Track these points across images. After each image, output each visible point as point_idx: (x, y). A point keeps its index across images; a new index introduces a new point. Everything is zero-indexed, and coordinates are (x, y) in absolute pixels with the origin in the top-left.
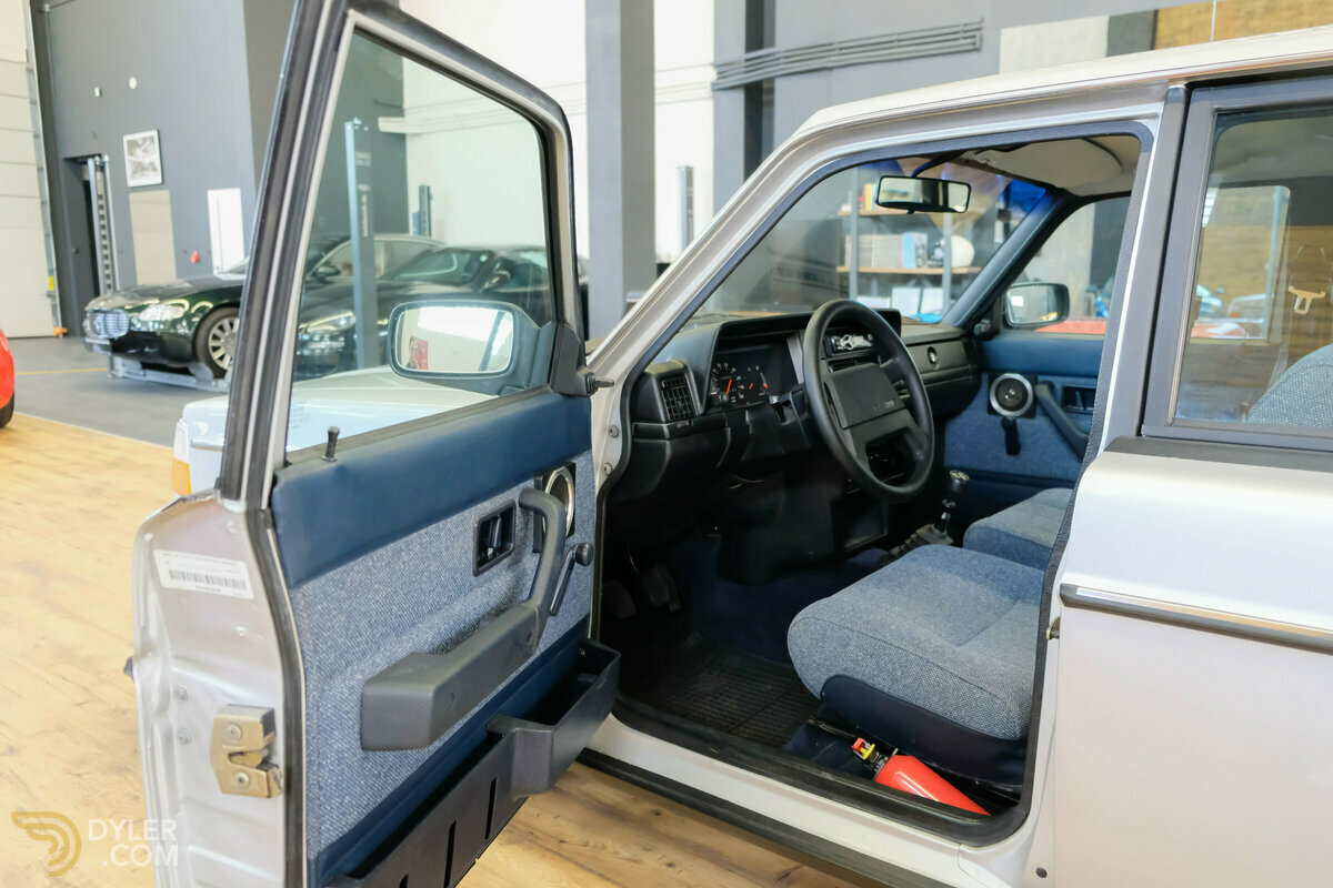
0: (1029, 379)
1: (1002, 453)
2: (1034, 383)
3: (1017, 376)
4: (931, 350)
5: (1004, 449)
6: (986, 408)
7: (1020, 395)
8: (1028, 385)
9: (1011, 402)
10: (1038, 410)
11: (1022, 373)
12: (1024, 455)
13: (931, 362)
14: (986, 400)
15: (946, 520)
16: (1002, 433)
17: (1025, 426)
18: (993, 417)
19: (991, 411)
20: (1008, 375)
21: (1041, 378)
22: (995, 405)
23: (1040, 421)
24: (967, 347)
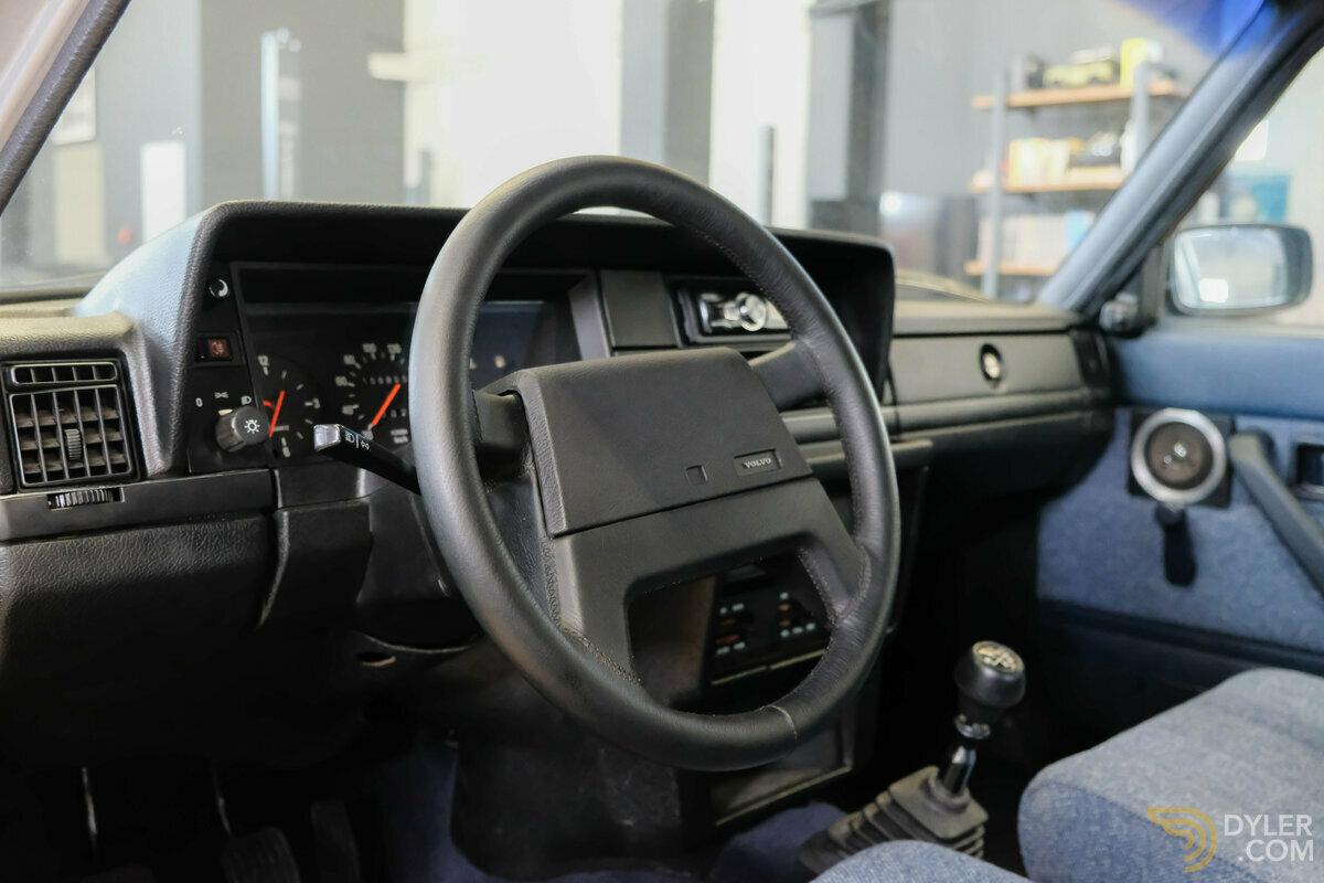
0: (1218, 425)
1: (1157, 579)
2: (1230, 431)
3: (1192, 418)
4: (988, 349)
5: (1160, 571)
6: (1123, 481)
7: (1198, 457)
8: (1215, 439)
9: (1178, 472)
10: (1237, 490)
11: (1206, 410)
12: (1204, 584)
13: (987, 377)
14: (1123, 465)
15: (963, 767)
16: (1156, 537)
17: (1210, 525)
18: (1138, 503)
19: (1135, 488)
20: (1171, 415)
21: (1243, 423)
22: (1143, 475)
23: (1239, 515)
24: (1084, 352)
